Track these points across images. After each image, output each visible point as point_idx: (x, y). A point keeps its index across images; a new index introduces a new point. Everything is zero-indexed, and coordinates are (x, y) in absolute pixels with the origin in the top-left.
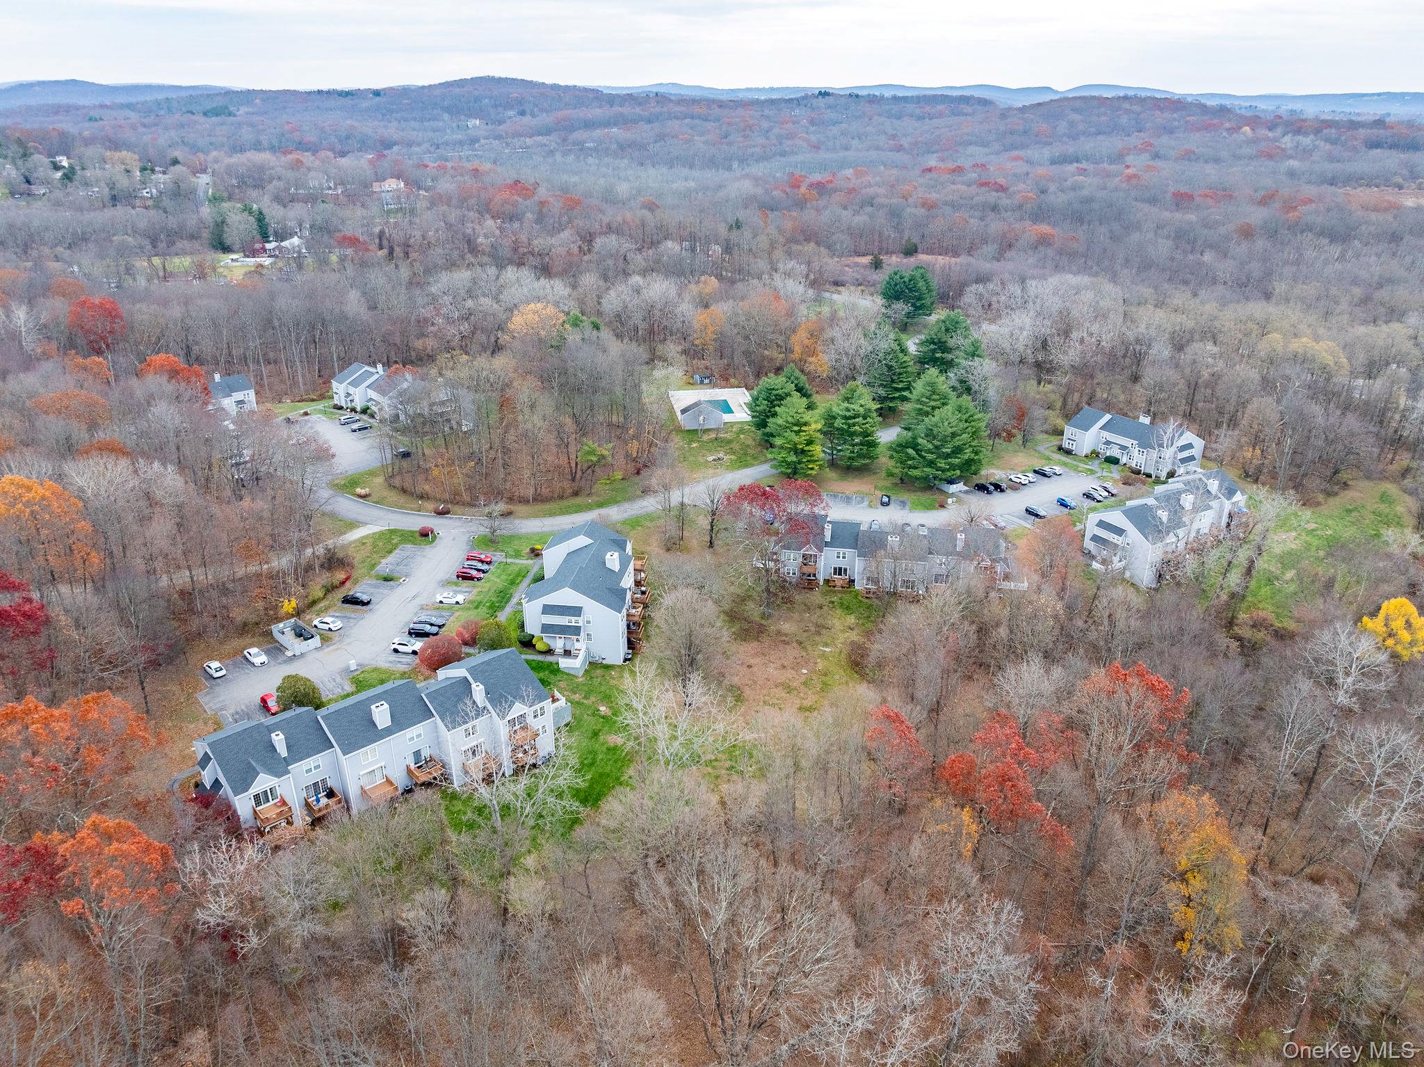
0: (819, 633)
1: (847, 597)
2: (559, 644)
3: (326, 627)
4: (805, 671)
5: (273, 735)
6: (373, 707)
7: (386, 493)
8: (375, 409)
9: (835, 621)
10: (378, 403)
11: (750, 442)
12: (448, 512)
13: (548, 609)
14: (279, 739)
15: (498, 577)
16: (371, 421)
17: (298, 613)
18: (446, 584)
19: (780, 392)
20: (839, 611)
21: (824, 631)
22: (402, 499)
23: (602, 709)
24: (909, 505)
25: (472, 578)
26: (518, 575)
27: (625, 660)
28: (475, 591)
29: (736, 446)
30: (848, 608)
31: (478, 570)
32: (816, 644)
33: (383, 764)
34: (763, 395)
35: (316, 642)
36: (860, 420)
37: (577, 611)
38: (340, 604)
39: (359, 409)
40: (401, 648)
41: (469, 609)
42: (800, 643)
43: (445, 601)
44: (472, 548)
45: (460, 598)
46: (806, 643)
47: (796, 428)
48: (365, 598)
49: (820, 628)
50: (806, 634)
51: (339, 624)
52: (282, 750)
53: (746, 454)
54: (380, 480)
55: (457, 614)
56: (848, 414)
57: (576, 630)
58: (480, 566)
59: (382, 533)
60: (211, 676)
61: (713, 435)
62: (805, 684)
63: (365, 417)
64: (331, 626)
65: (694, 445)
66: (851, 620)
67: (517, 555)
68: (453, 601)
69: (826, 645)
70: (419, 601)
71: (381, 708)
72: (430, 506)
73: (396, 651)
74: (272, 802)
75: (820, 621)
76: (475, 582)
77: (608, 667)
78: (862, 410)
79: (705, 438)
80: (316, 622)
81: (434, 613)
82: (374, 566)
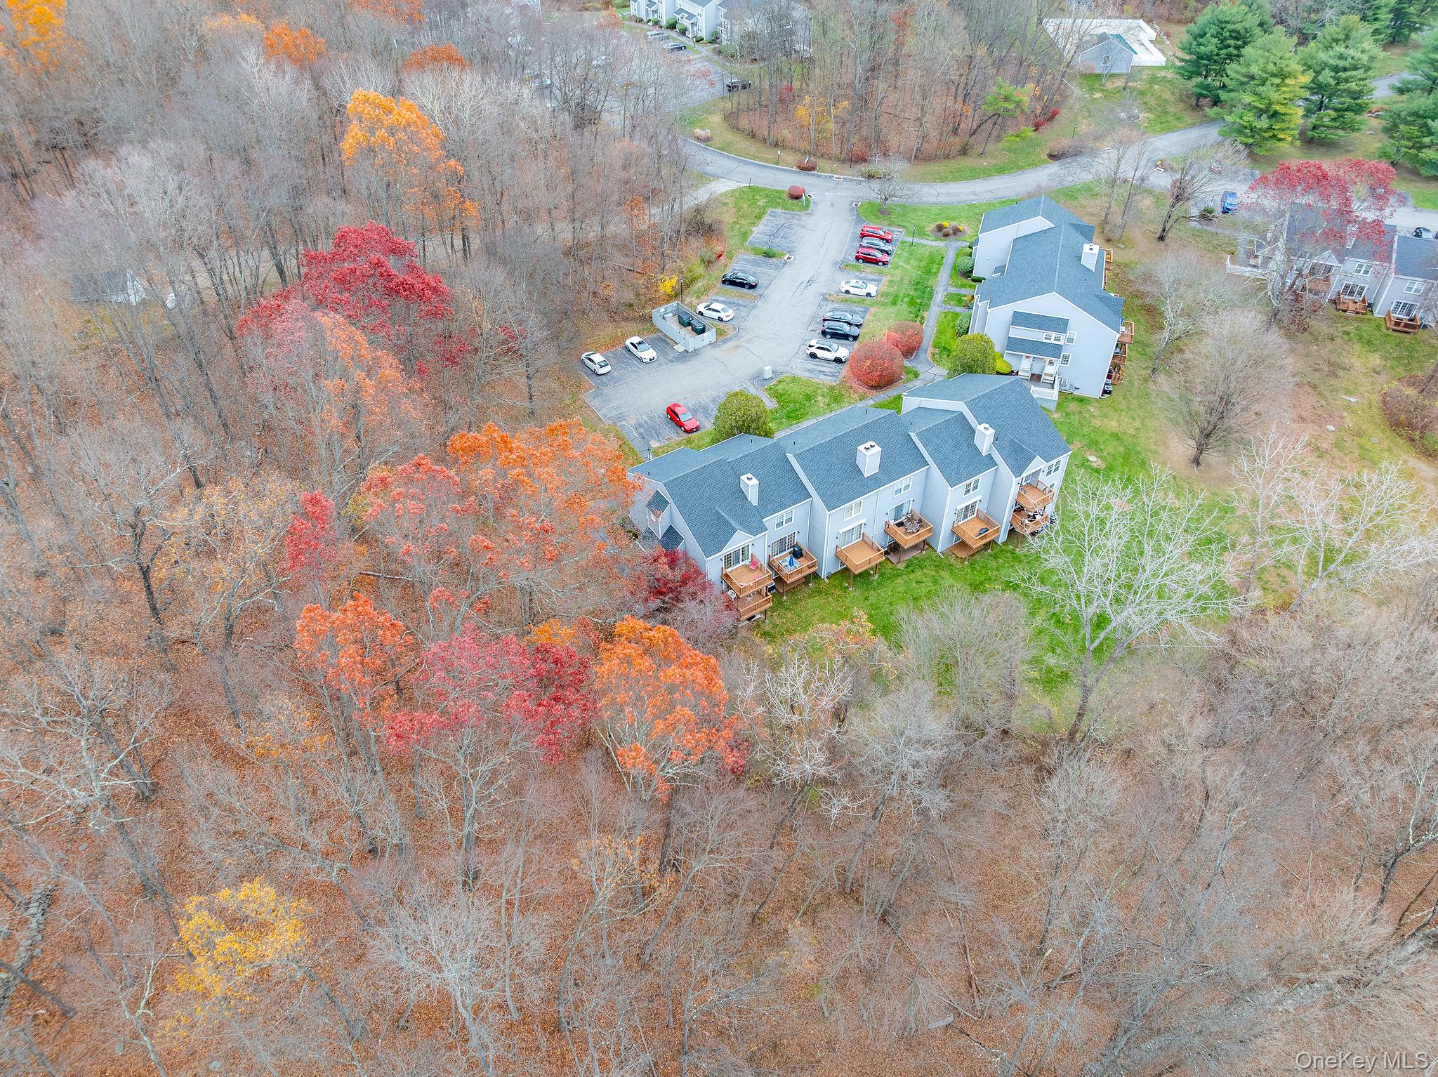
0: (1334, 374)
1: (1366, 327)
2: (1025, 365)
3: (716, 315)
4: (1331, 428)
5: (744, 478)
6: (861, 448)
7: (730, 137)
8: (686, 23)
9: (1354, 359)
10: (691, 16)
11: (1167, 95)
12: (813, 169)
13: (1020, 319)
14: (750, 484)
15: (907, 262)
16: (683, 39)
17: (678, 294)
18: (843, 266)
19: (1238, 27)
20: (1357, 347)
21: (1341, 373)
22: (753, 147)
23: (1092, 458)
24: (1411, 202)
25: (875, 262)
26: (932, 261)
27: (1105, 392)
28: (885, 280)
29: (1152, 101)
30: (1369, 342)
31: (882, 251)
32: (1334, 390)
33: (863, 521)
34: (1213, 30)
35: (709, 336)
36: (1359, 73)
37: (1061, 325)
38: (719, 284)
39: (664, 23)
40: (820, 353)
41: (884, 304)
42: (1315, 387)
43: (852, 290)
44: (859, 220)
45: (872, 289)
46: (1322, 388)
47: (1277, 81)
48: (751, 280)
49: (1335, 369)
50: (1317, 375)
51: (731, 312)
52: (753, 497)
53: (1166, 113)
54: (717, 119)
55: (873, 310)
56: (1342, 63)
57: (1055, 351)
58: (881, 244)
59: (742, 191)
60: (594, 372)
61: (1120, 83)
62: (1336, 445)
63: (673, 34)
64: (722, 315)
65: (1097, 95)
66: (1376, 360)
67: (919, 232)
68: (864, 292)
69: (1348, 392)
70: (818, 288)
71: (873, 451)
72: (791, 158)
73: (813, 356)
74: (742, 563)
75: (1334, 358)
76: (880, 267)
77: (1081, 400)
78: (1365, 58)
79: (1109, 86)
80: (701, 308)
81: (842, 306)
82: (745, 235)
